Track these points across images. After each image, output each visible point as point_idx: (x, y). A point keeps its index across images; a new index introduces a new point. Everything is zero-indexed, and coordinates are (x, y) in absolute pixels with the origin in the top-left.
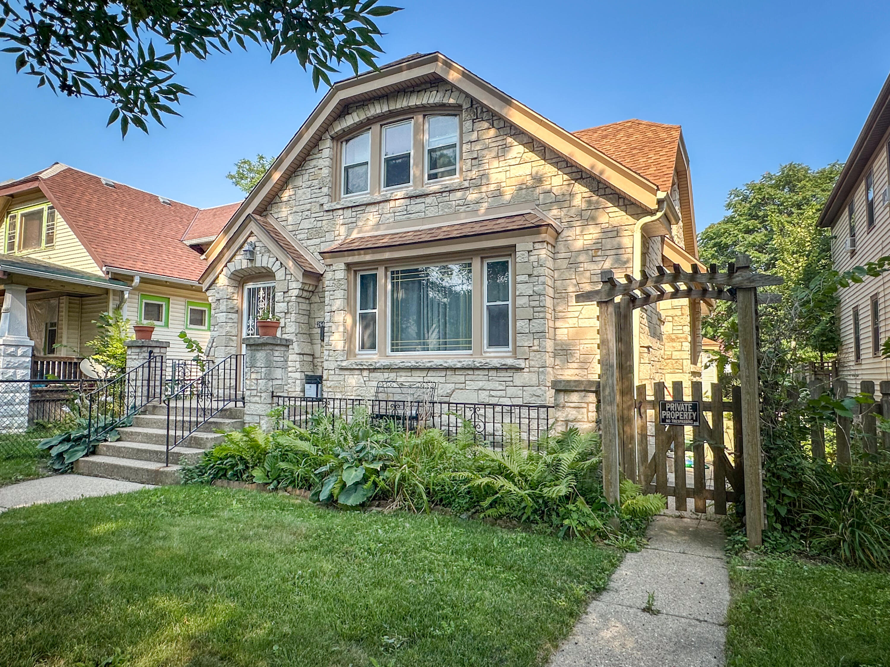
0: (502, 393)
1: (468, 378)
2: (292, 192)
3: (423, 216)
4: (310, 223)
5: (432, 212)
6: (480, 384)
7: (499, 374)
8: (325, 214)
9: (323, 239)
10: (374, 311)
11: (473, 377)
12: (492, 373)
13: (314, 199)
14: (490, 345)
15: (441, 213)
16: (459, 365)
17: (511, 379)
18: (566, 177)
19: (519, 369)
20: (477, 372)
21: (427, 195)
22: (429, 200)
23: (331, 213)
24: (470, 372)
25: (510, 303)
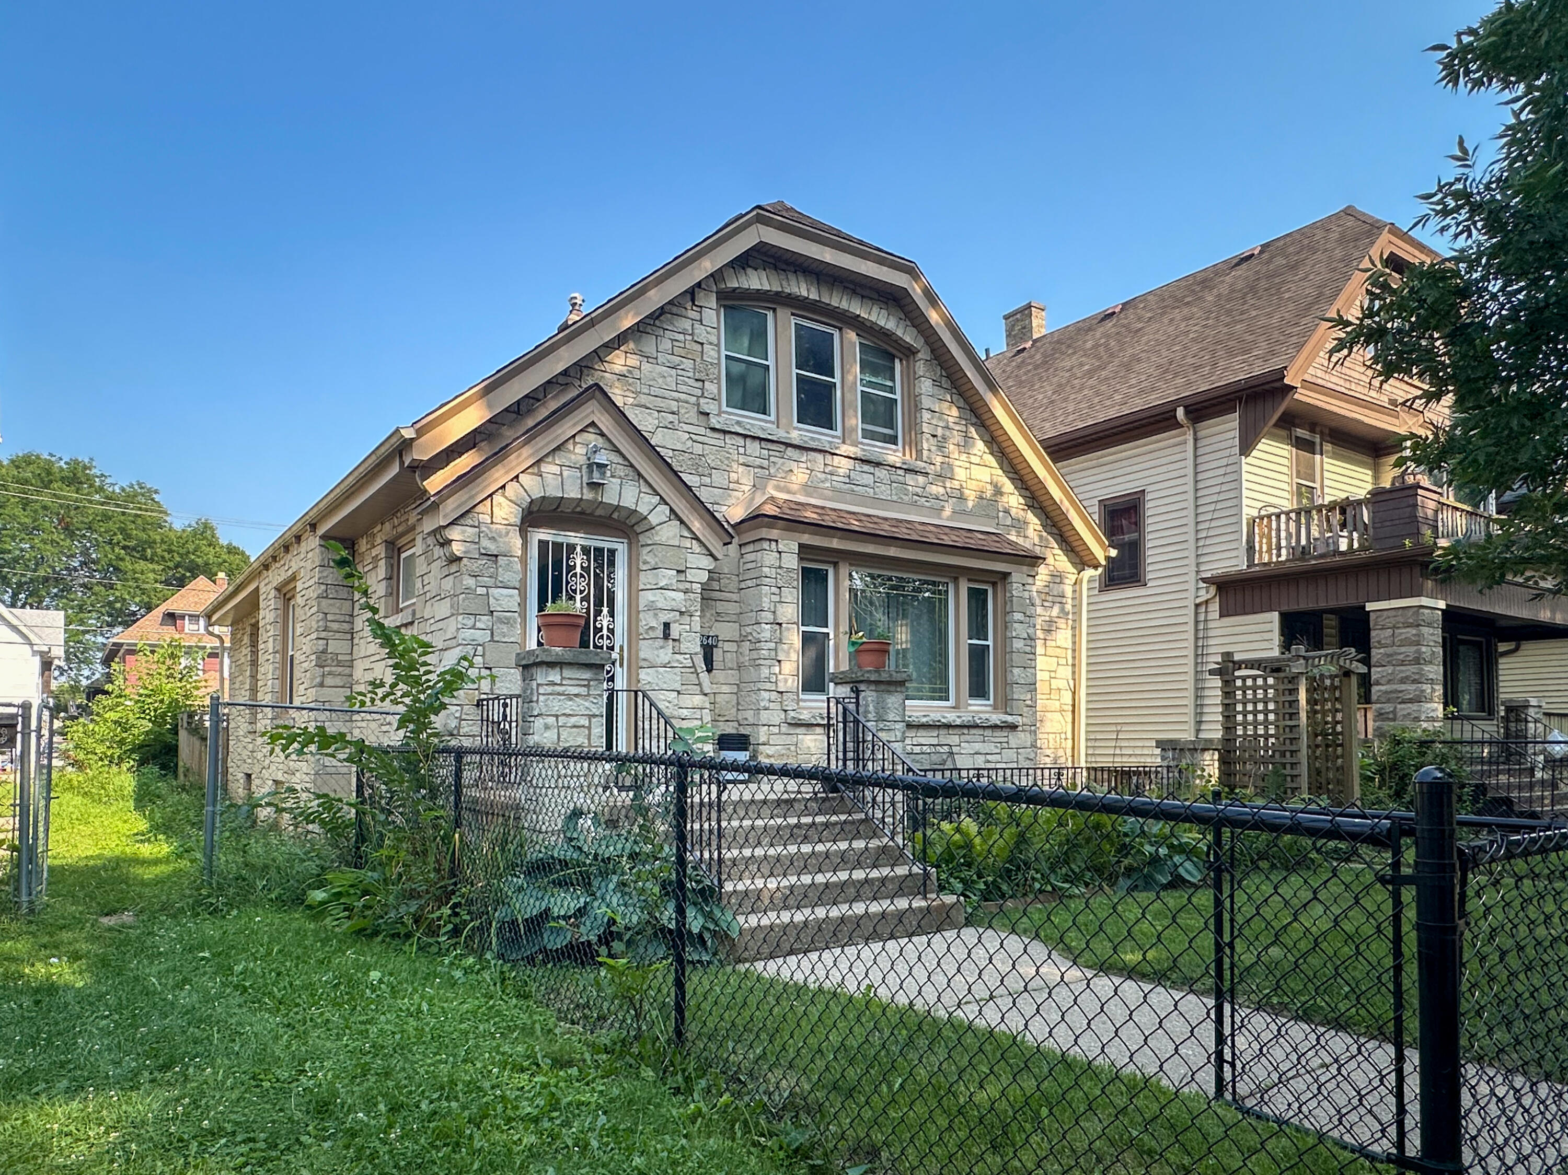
0: (998, 757)
1: (963, 738)
2: (633, 361)
3: (872, 495)
4: (678, 439)
5: (884, 491)
6: (978, 747)
7: (995, 734)
8: (709, 433)
9: (707, 480)
10: (824, 630)
11: (968, 738)
12: (988, 732)
13: (683, 396)
14: (971, 696)
15: (895, 498)
16: (958, 722)
17: (1005, 740)
18: (1022, 501)
19: (1013, 727)
20: (973, 731)
21: (878, 464)
22: (881, 473)
23: (721, 436)
24: (966, 731)
25: (990, 642)
